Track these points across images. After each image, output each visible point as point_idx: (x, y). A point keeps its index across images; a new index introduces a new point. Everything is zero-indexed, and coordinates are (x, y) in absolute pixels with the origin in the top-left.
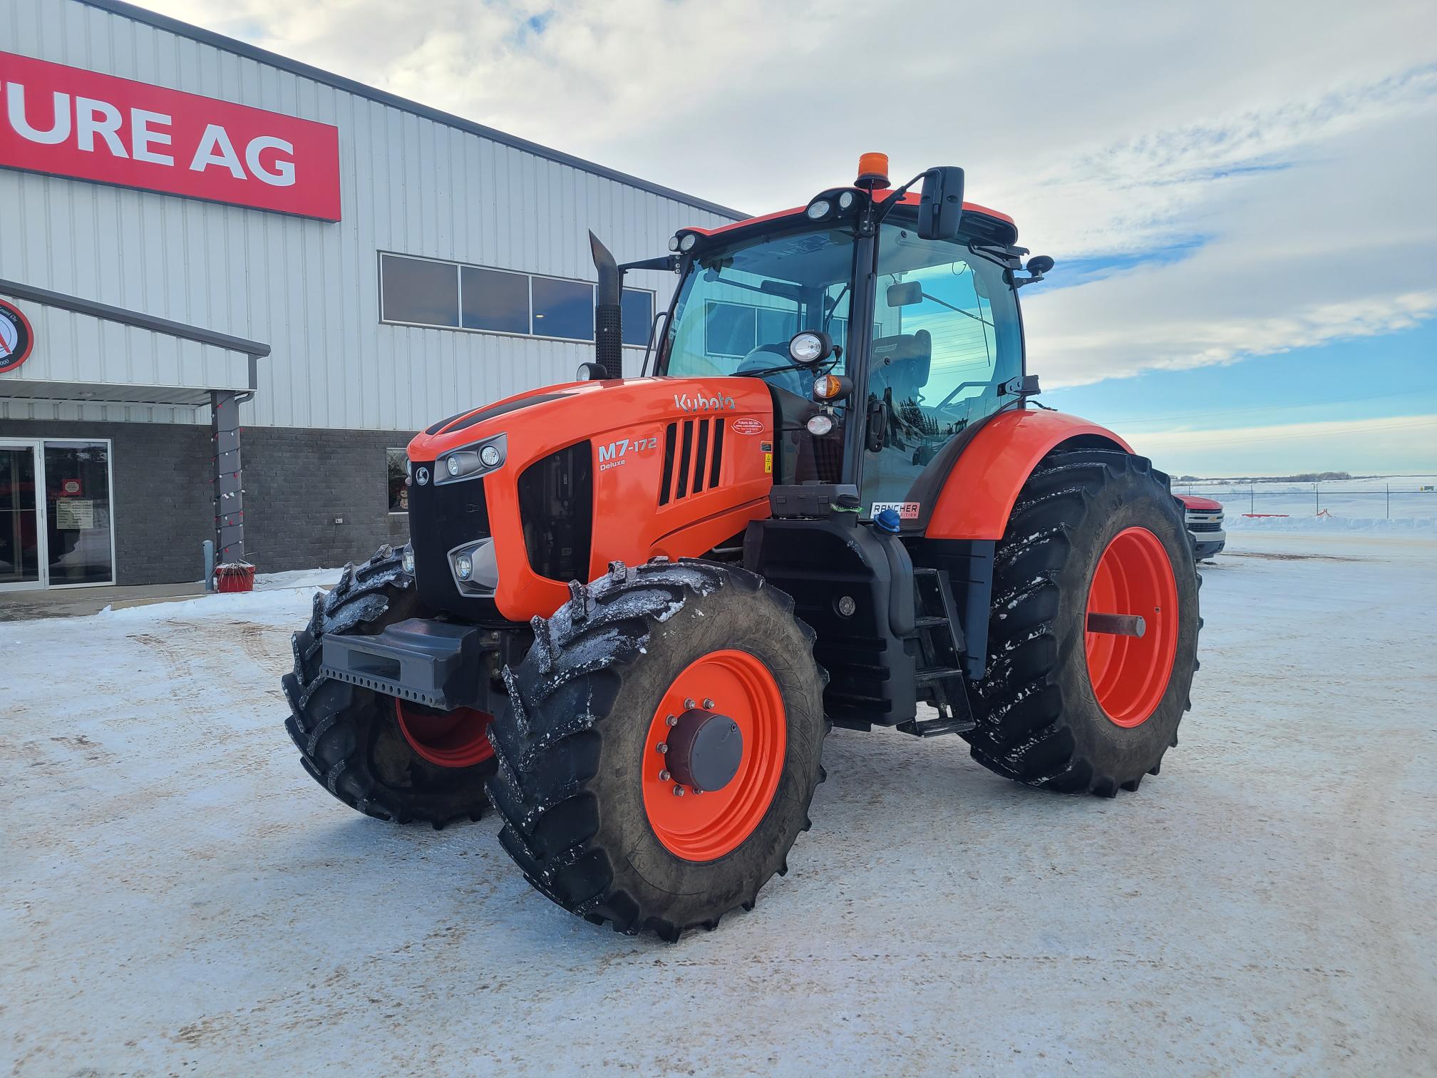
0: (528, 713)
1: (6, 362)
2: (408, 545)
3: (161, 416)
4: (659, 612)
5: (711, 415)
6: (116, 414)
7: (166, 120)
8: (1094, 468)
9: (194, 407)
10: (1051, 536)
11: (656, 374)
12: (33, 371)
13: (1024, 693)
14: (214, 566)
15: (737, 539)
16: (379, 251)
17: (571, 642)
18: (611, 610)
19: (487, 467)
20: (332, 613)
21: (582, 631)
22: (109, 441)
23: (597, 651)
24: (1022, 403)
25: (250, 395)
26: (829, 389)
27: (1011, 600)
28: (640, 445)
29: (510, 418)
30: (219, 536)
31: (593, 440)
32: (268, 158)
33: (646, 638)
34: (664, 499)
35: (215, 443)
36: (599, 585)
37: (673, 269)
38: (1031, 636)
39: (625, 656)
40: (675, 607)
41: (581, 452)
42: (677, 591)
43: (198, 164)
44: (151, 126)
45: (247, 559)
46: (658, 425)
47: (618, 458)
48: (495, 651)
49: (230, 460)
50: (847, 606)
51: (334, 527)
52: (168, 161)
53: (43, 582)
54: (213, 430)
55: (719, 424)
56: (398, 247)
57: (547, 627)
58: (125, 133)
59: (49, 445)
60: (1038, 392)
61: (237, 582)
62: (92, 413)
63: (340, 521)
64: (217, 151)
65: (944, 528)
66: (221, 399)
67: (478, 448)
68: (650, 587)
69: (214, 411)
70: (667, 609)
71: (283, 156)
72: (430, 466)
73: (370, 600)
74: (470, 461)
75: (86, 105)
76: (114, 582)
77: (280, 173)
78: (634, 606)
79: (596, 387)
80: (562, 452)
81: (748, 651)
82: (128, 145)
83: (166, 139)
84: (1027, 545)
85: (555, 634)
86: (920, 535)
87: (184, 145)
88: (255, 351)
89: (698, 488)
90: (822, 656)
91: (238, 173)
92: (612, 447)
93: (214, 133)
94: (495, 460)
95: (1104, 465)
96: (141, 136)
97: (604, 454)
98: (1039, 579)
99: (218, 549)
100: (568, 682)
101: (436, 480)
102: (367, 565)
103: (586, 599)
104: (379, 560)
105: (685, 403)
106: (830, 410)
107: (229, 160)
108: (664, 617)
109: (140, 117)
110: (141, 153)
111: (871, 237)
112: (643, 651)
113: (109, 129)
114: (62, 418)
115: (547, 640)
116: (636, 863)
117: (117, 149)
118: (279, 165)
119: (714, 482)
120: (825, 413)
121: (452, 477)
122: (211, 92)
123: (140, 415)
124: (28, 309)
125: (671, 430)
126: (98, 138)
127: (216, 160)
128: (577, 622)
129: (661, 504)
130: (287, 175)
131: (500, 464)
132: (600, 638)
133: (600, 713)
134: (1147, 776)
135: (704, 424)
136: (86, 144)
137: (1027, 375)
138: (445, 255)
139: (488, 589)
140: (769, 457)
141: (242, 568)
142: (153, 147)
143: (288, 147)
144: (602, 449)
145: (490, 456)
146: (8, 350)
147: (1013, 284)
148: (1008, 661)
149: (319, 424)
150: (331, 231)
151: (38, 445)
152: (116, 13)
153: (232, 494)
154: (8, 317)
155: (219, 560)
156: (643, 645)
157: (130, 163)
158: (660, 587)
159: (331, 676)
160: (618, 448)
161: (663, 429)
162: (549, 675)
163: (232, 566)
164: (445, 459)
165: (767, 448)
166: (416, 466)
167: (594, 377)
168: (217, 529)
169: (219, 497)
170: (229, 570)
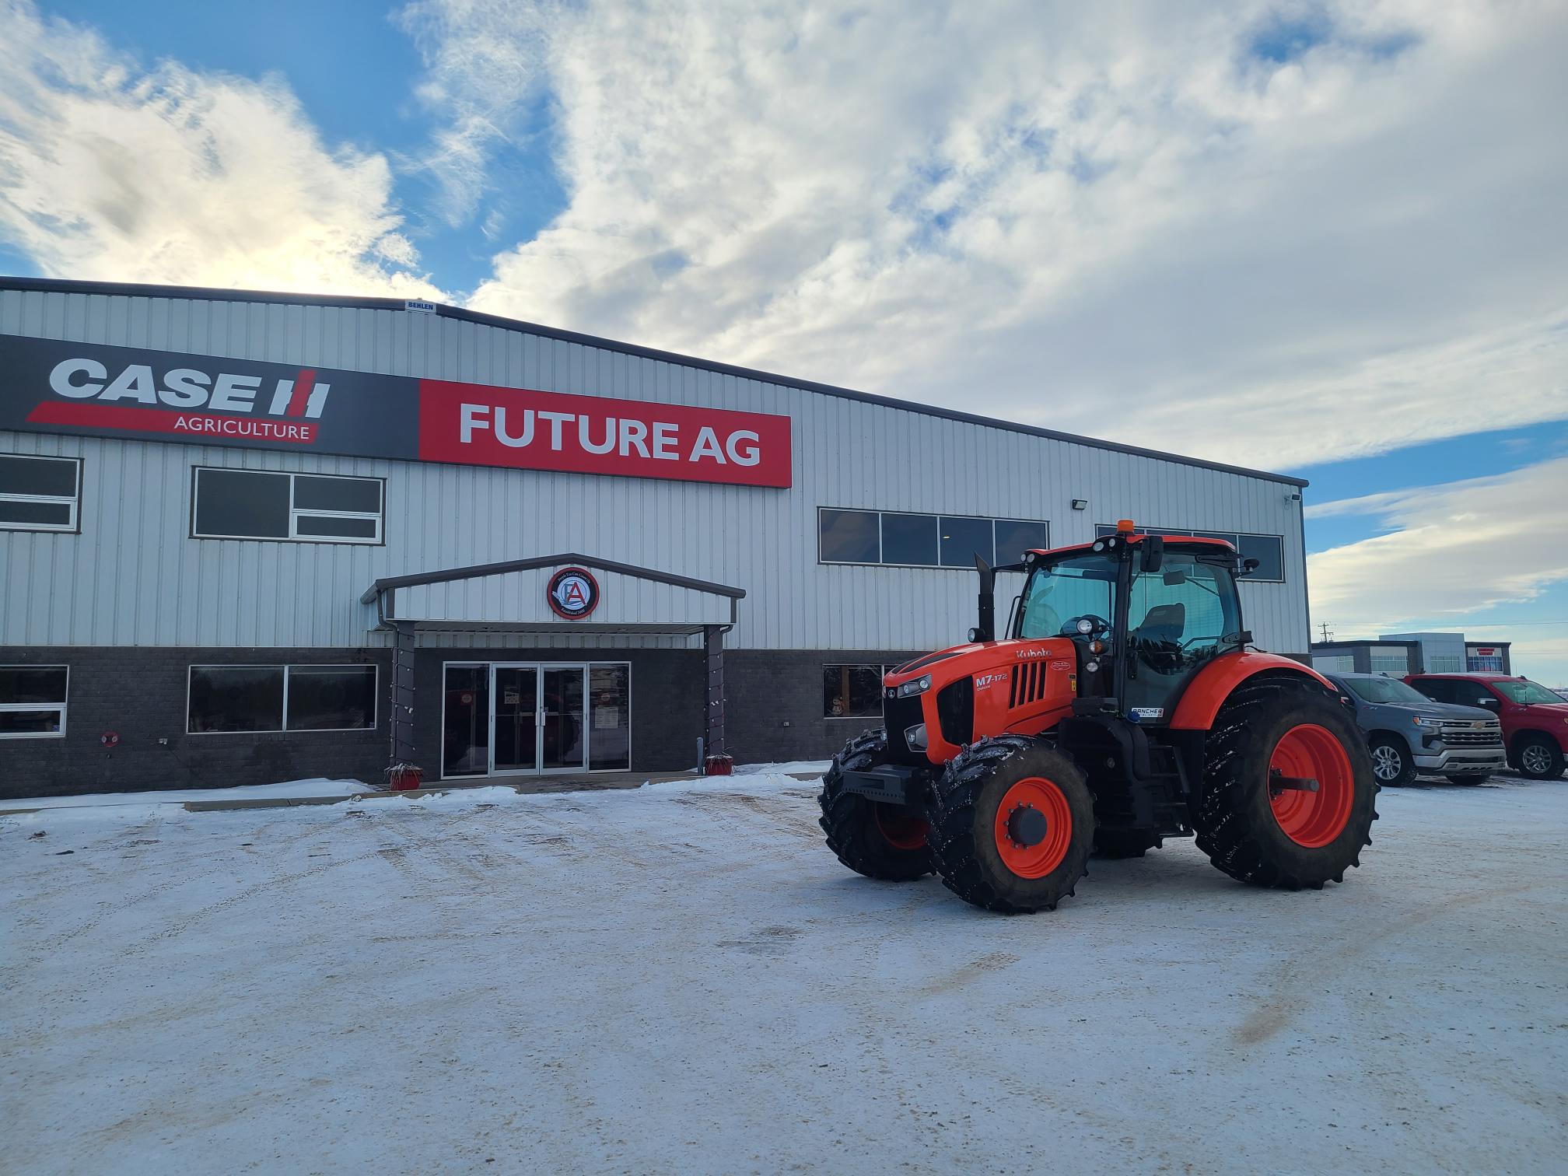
0: (943, 800)
1: (583, 611)
2: (884, 726)
3: (664, 644)
4: (1002, 757)
5: (1037, 661)
6: (635, 644)
7: (675, 427)
8: (1272, 689)
9: (685, 636)
10: (1239, 727)
11: (1014, 637)
12: (597, 617)
13: (1226, 818)
14: (705, 756)
15: (1054, 728)
16: (818, 507)
17: (961, 769)
18: (979, 756)
19: (922, 690)
20: (843, 763)
21: (967, 764)
22: (630, 663)
23: (974, 772)
24: (1242, 649)
25: (730, 627)
26: (1096, 648)
27: (1217, 764)
28: (998, 678)
29: (933, 665)
30: (707, 735)
31: (973, 676)
32: (742, 447)
33: (995, 767)
34: (1012, 705)
35: (707, 664)
36: (976, 745)
37: (1024, 571)
38: (1227, 785)
39: (986, 775)
40: (1009, 754)
41: (968, 682)
42: (1010, 747)
43: (694, 457)
44: (666, 434)
45: (728, 752)
46: (1008, 667)
47: (986, 685)
48: (927, 779)
49: (717, 675)
50: (1111, 763)
51: (783, 729)
52: (675, 456)
53: (584, 770)
54: (703, 654)
55: (1043, 665)
56: (833, 503)
57: (951, 764)
58: (649, 441)
59: (592, 666)
60: (1252, 641)
61: (721, 768)
62: (620, 643)
63: (787, 724)
64: (707, 445)
65: (1180, 723)
66: (712, 631)
67: (918, 681)
68: (998, 746)
69: (706, 640)
70: (1006, 755)
71: (752, 444)
72: (895, 689)
73: (863, 756)
74: (914, 687)
75: (625, 424)
76: (629, 770)
77: (749, 456)
78: (989, 754)
79: (980, 647)
80: (958, 682)
81: (1049, 779)
82: (651, 450)
83: (674, 441)
84: (1226, 733)
85: (955, 766)
86: (1166, 727)
87: (685, 444)
88: (736, 594)
89: (1031, 699)
90: (1090, 784)
91: (721, 460)
92: (983, 679)
93: (707, 433)
94: (926, 686)
95: (1279, 687)
96: (659, 441)
97: (979, 682)
98: (1231, 752)
99: (706, 744)
100: (960, 785)
101: (899, 695)
102: (859, 739)
103: (969, 751)
104: (864, 737)
105: (1023, 654)
106: (1098, 659)
107: (716, 452)
108: (1004, 758)
109: (658, 427)
110: (659, 454)
111: (1127, 562)
112: (994, 773)
113: (638, 440)
114: (601, 647)
115: (951, 769)
116: (992, 870)
117: (644, 453)
118: (749, 450)
119: (1040, 696)
120: (1095, 661)
121: (906, 694)
122: (704, 404)
123: (650, 644)
124: (597, 574)
125: (1015, 669)
126: (632, 446)
127: (707, 453)
128: (964, 761)
129: (1010, 708)
130: (754, 457)
131: (928, 688)
132: (975, 767)
133: (975, 798)
134: (1331, 881)
135: (1034, 666)
136: (624, 451)
137: (1245, 630)
138: (869, 506)
139: (924, 749)
140: (1074, 682)
141: (725, 759)
142: (666, 448)
143: (755, 437)
144: (978, 680)
145: (923, 685)
146: (584, 603)
147: (1233, 576)
148: (1217, 800)
149: (773, 646)
150: (784, 496)
151: (585, 666)
152: (645, 357)
153: (717, 702)
154: (585, 580)
155: (707, 752)
156: (994, 770)
157: (652, 461)
158: (1002, 745)
159: (848, 791)
160: (986, 680)
161: (1010, 669)
162: (952, 783)
163: (719, 757)
164: (902, 686)
165: (1073, 677)
166: (888, 689)
167: (977, 640)
168: (706, 729)
169: (708, 704)
170: (716, 760)
